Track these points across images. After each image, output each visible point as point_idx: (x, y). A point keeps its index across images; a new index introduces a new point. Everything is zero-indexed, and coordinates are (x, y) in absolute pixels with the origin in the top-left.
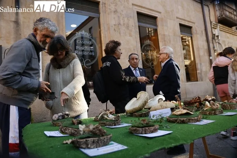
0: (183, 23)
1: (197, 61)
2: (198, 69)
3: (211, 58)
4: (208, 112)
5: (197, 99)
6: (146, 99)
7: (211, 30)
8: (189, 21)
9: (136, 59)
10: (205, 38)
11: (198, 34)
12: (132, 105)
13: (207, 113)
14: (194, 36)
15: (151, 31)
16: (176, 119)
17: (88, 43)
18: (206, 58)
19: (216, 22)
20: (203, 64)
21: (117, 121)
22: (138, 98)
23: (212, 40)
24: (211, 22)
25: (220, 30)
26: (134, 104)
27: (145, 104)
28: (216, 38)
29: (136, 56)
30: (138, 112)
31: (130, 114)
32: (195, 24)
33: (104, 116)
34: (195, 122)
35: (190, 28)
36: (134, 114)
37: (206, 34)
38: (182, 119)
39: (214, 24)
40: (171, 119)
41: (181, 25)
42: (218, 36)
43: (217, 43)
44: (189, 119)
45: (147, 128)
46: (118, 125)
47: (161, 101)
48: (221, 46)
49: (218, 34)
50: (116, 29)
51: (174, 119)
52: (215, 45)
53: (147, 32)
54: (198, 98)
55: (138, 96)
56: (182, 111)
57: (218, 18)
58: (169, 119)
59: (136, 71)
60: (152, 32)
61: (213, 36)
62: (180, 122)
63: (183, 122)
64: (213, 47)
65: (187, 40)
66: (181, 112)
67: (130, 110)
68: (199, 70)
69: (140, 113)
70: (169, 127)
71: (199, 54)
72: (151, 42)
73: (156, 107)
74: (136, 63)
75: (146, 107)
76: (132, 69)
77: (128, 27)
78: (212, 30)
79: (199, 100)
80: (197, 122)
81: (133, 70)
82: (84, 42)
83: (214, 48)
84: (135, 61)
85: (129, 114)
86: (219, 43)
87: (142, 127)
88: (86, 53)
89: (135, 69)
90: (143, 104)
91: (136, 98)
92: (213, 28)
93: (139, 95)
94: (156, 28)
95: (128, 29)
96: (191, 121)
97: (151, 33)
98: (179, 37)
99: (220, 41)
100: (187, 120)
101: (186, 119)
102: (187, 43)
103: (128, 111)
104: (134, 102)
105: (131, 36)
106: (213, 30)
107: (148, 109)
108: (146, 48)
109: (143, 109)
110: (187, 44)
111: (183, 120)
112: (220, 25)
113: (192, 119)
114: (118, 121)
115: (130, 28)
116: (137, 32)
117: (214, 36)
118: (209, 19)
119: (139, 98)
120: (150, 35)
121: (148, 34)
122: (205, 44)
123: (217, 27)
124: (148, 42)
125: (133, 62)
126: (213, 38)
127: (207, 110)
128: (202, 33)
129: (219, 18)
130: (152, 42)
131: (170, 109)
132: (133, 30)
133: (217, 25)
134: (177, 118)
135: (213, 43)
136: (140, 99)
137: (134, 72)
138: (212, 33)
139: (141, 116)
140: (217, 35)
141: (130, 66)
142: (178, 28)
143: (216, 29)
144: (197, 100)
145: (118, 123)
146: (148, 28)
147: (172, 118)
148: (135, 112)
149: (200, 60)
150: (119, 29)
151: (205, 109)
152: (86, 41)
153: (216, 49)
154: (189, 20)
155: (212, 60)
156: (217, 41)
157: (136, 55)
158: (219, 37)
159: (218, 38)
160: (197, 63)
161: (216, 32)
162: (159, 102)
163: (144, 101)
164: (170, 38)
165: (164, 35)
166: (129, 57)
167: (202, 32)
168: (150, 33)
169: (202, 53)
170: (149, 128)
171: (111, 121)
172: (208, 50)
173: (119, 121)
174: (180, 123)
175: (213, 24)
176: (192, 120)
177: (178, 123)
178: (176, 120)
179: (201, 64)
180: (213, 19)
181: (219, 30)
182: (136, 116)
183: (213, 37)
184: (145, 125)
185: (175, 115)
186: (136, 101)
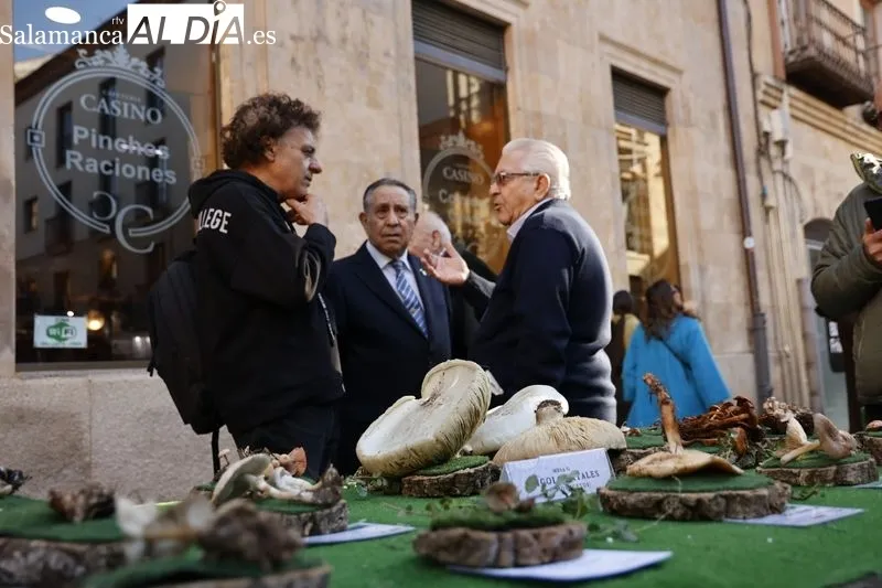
0: (629, 65)
1: (687, 255)
2: (689, 291)
3: (749, 243)
4: (805, 473)
5: (732, 409)
6: (476, 401)
7: (752, 112)
8: (655, 62)
9: (400, 209)
10: (723, 147)
11: (691, 126)
12: (396, 432)
13: (797, 475)
14: (674, 134)
15: (468, 100)
16: (660, 495)
17: (142, 117)
18: (728, 242)
19: (775, 77)
20: (712, 270)
21: (329, 506)
22: (425, 398)
23: (758, 162)
24: (754, 76)
25: (793, 117)
26: (404, 426)
27: (473, 426)
28: (774, 151)
29: (401, 195)
30: (435, 471)
31: (385, 483)
32: (685, 76)
33: (252, 478)
34: (760, 516)
35: (660, 92)
36: (409, 482)
37: (729, 131)
38: (694, 496)
39: (767, 84)
40: (632, 499)
41: (619, 76)
42: (782, 144)
43: (779, 178)
44: (725, 497)
45: (525, 533)
46: (334, 531)
47: (552, 415)
48: (797, 190)
49: (785, 131)
50: (300, 61)
51: (645, 495)
52: (768, 183)
53: (451, 101)
54: (735, 406)
55: (428, 388)
56: (680, 458)
57: (786, 60)
58: (616, 498)
59: (398, 271)
60: (475, 102)
61: (763, 141)
62: (678, 513)
63: (697, 513)
64: (760, 192)
65: (635, 156)
66: (677, 460)
67: (387, 461)
68: (694, 294)
69: (443, 473)
70: (630, 535)
71: (696, 219)
72: (473, 143)
73: (531, 445)
74: (398, 230)
75: (468, 447)
76: (382, 261)
77: (362, 57)
78: (756, 113)
79: (743, 416)
80: (768, 514)
81: (385, 268)
82: (122, 108)
83: (764, 196)
84: (393, 217)
85: (379, 483)
86: (786, 176)
87: (498, 529)
88: (128, 171)
89: (393, 264)
90: (462, 426)
91: (418, 396)
92: (763, 103)
93: (433, 379)
94: (502, 79)
95: (363, 67)
96: (739, 508)
97: (469, 110)
98: (608, 129)
99: (791, 165)
100: (720, 500)
101: (711, 495)
102: (637, 169)
103: (376, 462)
104: (407, 419)
105: (374, 103)
106: (763, 110)
107: (485, 454)
108: (449, 173)
109: (458, 456)
110: (633, 174)
111: (699, 501)
112: (793, 91)
113: (743, 496)
114: (335, 509)
115: (373, 65)
116: (409, 88)
117: (767, 142)
118: (746, 62)
119: (434, 396)
120: (462, 117)
121: (452, 114)
122: (727, 175)
123: (780, 100)
124: (456, 143)
125: (381, 223)
126: (762, 151)
127: (794, 460)
128: (714, 126)
129: (792, 59)
130: (480, 147)
131: (602, 452)
132: (389, 75)
133: (782, 91)
134: (661, 491)
135: (759, 174)
136: (438, 400)
137: (390, 276)
138: (758, 124)
139: (448, 490)
140: (777, 136)
141: (369, 246)
142: (603, 88)
143: (774, 108)
144: (736, 413)
145: (331, 518)
146: (456, 74)
147: (638, 491)
148: (414, 470)
149: (700, 250)
150: (317, 62)
151: (787, 457)
152: (134, 107)
153: (771, 202)
154: (654, 53)
155: (752, 254)
156: (777, 166)
157: (401, 190)
158: (789, 148)
159: (783, 154)
160: (687, 266)
161: (776, 123)
162: (539, 418)
163: (464, 406)
164: (565, 134)
165: (538, 116)
166: (364, 198)
167: (713, 116)
168: (464, 106)
169: (708, 218)
170: (535, 531)
171: (293, 509)
172: (735, 206)
173: (341, 510)
174: (683, 519)
175: (763, 87)
176: (745, 501)
177: (671, 518)
178: (659, 505)
179: (702, 270)
180: (764, 62)
181: (788, 117)
182: (422, 493)
183: (760, 144)
184: (514, 516)
185: (650, 476)
186: (417, 410)
